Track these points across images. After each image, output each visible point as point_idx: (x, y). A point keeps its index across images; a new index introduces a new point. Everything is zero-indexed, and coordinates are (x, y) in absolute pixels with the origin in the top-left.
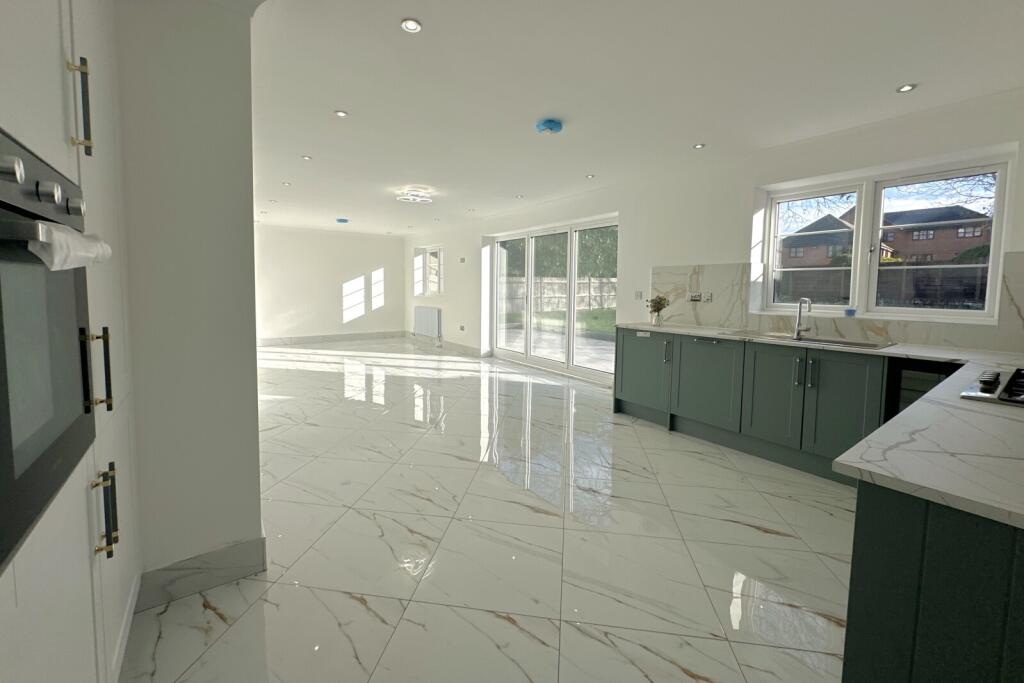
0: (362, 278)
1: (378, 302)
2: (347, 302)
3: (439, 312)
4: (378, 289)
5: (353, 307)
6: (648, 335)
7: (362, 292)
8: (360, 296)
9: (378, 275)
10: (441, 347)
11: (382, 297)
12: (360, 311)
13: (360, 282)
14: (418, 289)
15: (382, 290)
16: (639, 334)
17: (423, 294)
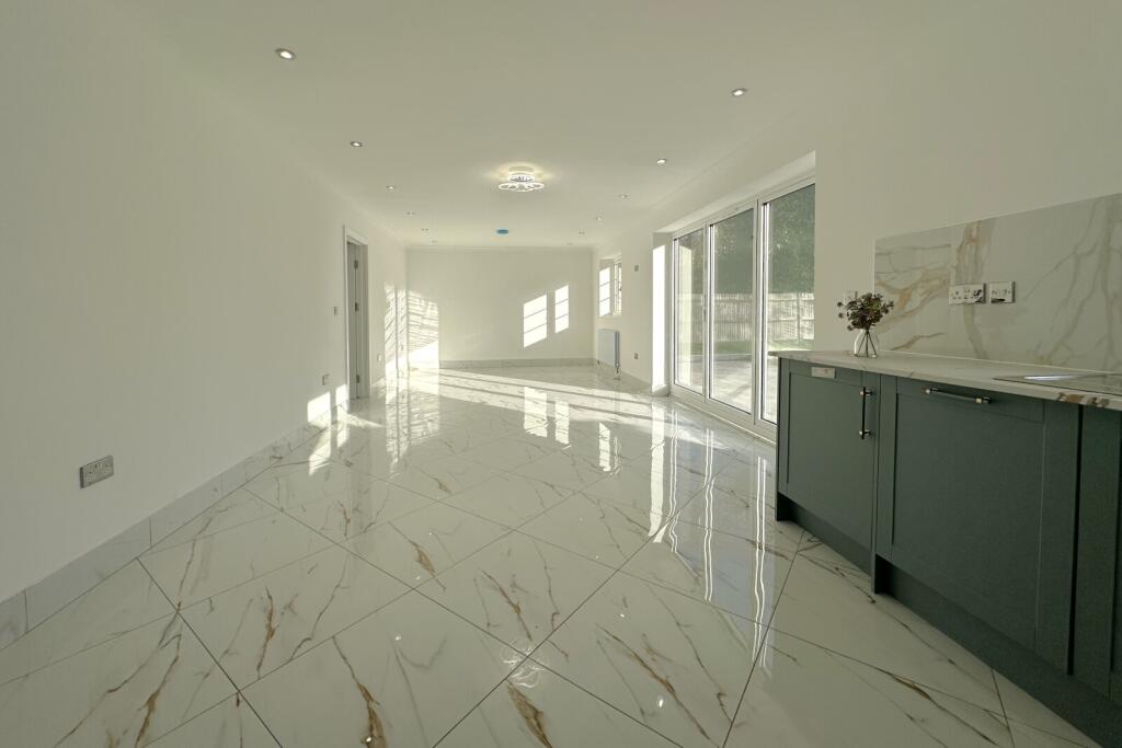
0: (545, 296)
1: (562, 324)
2: (528, 324)
3: (617, 335)
4: (562, 309)
5: (534, 330)
6: (831, 374)
7: (544, 314)
8: (542, 318)
9: (562, 294)
10: (619, 379)
11: (566, 319)
12: (541, 334)
13: (542, 301)
14: (604, 309)
15: (566, 310)
16: (817, 372)
17: (611, 314)
